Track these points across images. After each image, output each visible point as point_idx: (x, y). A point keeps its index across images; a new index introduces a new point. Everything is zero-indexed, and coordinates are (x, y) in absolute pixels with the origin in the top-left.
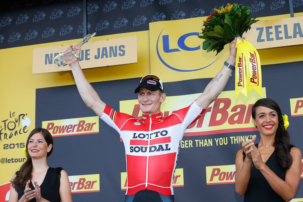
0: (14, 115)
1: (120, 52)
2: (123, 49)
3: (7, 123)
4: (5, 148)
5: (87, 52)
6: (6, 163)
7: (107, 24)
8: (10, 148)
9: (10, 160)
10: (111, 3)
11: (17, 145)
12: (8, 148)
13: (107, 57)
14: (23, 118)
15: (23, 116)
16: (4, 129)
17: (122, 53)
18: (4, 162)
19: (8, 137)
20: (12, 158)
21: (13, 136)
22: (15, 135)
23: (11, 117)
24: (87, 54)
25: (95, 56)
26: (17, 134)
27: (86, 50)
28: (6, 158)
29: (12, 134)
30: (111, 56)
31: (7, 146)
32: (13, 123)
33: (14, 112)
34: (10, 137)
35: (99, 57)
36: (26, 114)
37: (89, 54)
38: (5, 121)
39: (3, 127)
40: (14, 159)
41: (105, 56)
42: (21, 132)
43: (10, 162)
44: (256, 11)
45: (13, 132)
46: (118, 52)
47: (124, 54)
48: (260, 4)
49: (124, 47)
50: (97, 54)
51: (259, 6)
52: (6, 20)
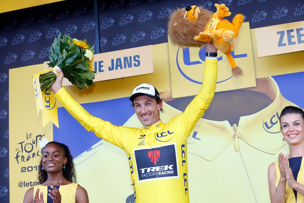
0: (31, 137)
1: (135, 62)
2: (138, 59)
3: (24, 144)
4: (23, 171)
5: (100, 64)
6: (25, 186)
7: (124, 38)
8: (28, 171)
9: (28, 183)
10: (127, 16)
11: (35, 168)
12: (26, 171)
13: (121, 68)
14: (41, 139)
15: (40, 137)
16: (21, 151)
17: (137, 63)
18: (22, 185)
19: (25, 160)
20: (31, 182)
21: (30, 158)
22: (33, 157)
23: (28, 139)
24: (100, 66)
25: (109, 68)
26: (34, 156)
27: (99, 62)
28: (24, 182)
29: (30, 156)
30: (125, 67)
31: (24, 169)
32: (31, 145)
33: (31, 134)
34: (28, 160)
35: (113, 69)
36: (44, 135)
37: (102, 66)
38: (21, 143)
39: (20, 149)
40: (32, 183)
41: (119, 68)
42: (39, 154)
43: (29, 186)
44: (279, 18)
45: (31, 154)
46: (133, 62)
47: (139, 65)
48: (283, 10)
49: (138, 57)
50: (110, 66)
51: (281, 12)
52: (19, 37)
